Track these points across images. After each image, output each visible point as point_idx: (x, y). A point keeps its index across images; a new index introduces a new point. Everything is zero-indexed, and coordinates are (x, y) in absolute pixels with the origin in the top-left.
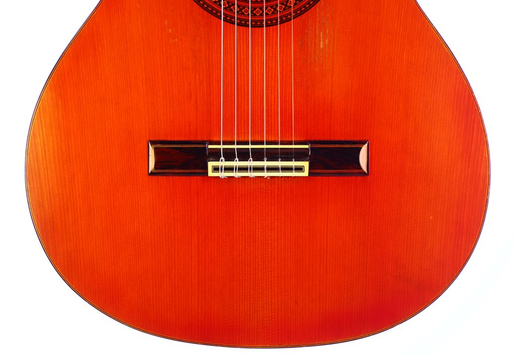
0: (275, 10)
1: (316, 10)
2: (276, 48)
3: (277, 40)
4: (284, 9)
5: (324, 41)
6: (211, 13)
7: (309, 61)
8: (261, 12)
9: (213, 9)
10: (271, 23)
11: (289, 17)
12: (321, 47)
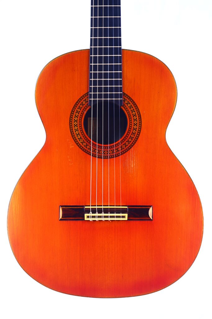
0: (113, 152)
1: (130, 152)
2: (114, 167)
3: (114, 164)
4: (117, 152)
5: (133, 165)
6: (87, 153)
7: (127, 172)
8: (107, 153)
9: (88, 151)
10: (112, 157)
11: (119, 154)
12: (132, 166)
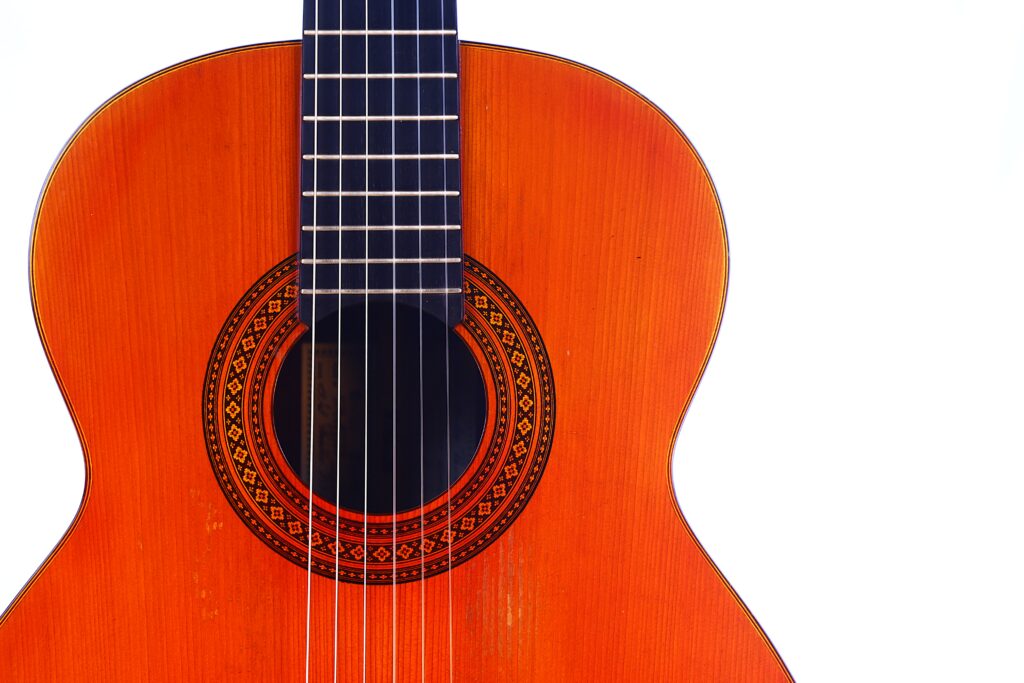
0: (417, 549)
1: (497, 551)
2: (419, 627)
3: (419, 611)
4: (434, 549)
5: (514, 613)
6: (287, 556)
7: (484, 653)
8: (388, 554)
9: (291, 548)
10: (408, 576)
11: (444, 563)
12: (509, 623)
